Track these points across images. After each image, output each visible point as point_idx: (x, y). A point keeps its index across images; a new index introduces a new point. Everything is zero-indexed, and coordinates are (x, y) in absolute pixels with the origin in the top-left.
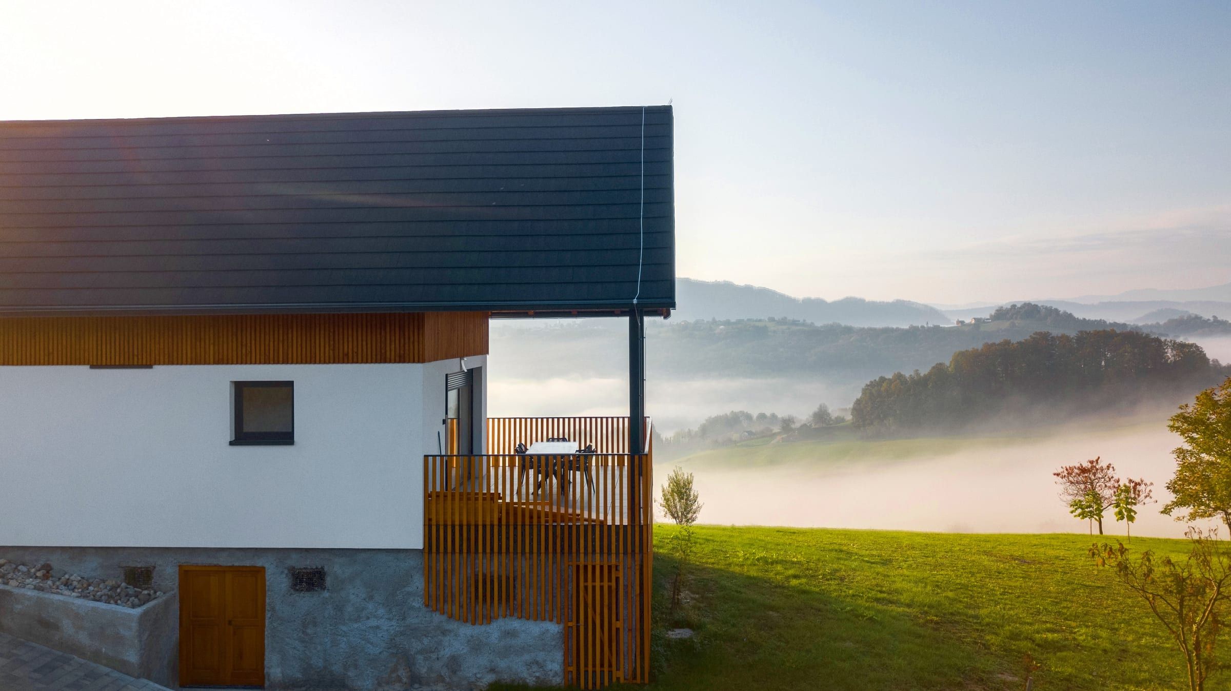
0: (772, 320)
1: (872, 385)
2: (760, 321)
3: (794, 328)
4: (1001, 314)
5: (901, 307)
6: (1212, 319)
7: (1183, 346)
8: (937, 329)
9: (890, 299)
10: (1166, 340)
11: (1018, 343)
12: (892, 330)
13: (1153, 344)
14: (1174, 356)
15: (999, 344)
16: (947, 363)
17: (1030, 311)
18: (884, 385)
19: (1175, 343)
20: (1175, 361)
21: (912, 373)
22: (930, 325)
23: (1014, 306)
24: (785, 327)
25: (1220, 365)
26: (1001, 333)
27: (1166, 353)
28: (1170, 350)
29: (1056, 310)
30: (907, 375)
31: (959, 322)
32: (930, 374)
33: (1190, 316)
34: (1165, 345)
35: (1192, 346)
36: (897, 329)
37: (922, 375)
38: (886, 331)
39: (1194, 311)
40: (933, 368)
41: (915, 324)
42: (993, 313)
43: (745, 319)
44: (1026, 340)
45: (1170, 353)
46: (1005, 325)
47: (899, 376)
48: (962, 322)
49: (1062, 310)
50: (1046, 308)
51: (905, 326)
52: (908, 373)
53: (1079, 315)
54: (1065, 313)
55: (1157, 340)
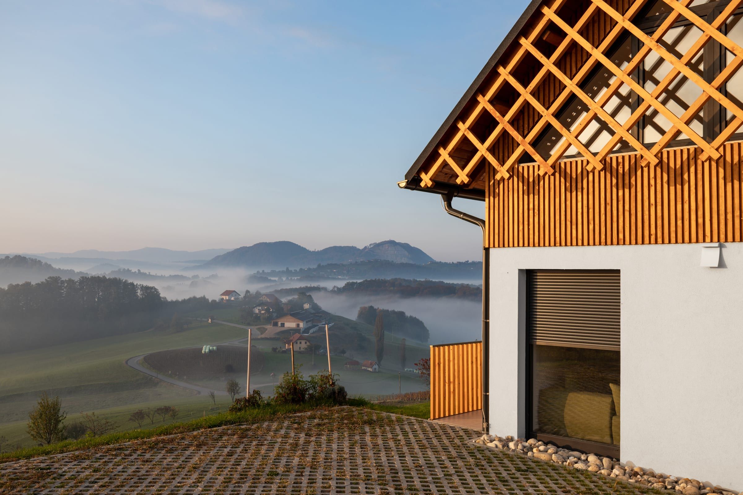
7: (147, 288)
10: (137, 284)
11: (36, 284)
13: (129, 287)
14: (142, 294)
15: (22, 285)
19: (143, 286)
20: (143, 298)
25: (167, 300)
27: (137, 293)
28: (139, 291)
29: (40, 261)
34: (137, 287)
35: (152, 288)
44: (42, 282)
45: (139, 293)
50: (31, 259)
54: (46, 264)
55: (132, 284)
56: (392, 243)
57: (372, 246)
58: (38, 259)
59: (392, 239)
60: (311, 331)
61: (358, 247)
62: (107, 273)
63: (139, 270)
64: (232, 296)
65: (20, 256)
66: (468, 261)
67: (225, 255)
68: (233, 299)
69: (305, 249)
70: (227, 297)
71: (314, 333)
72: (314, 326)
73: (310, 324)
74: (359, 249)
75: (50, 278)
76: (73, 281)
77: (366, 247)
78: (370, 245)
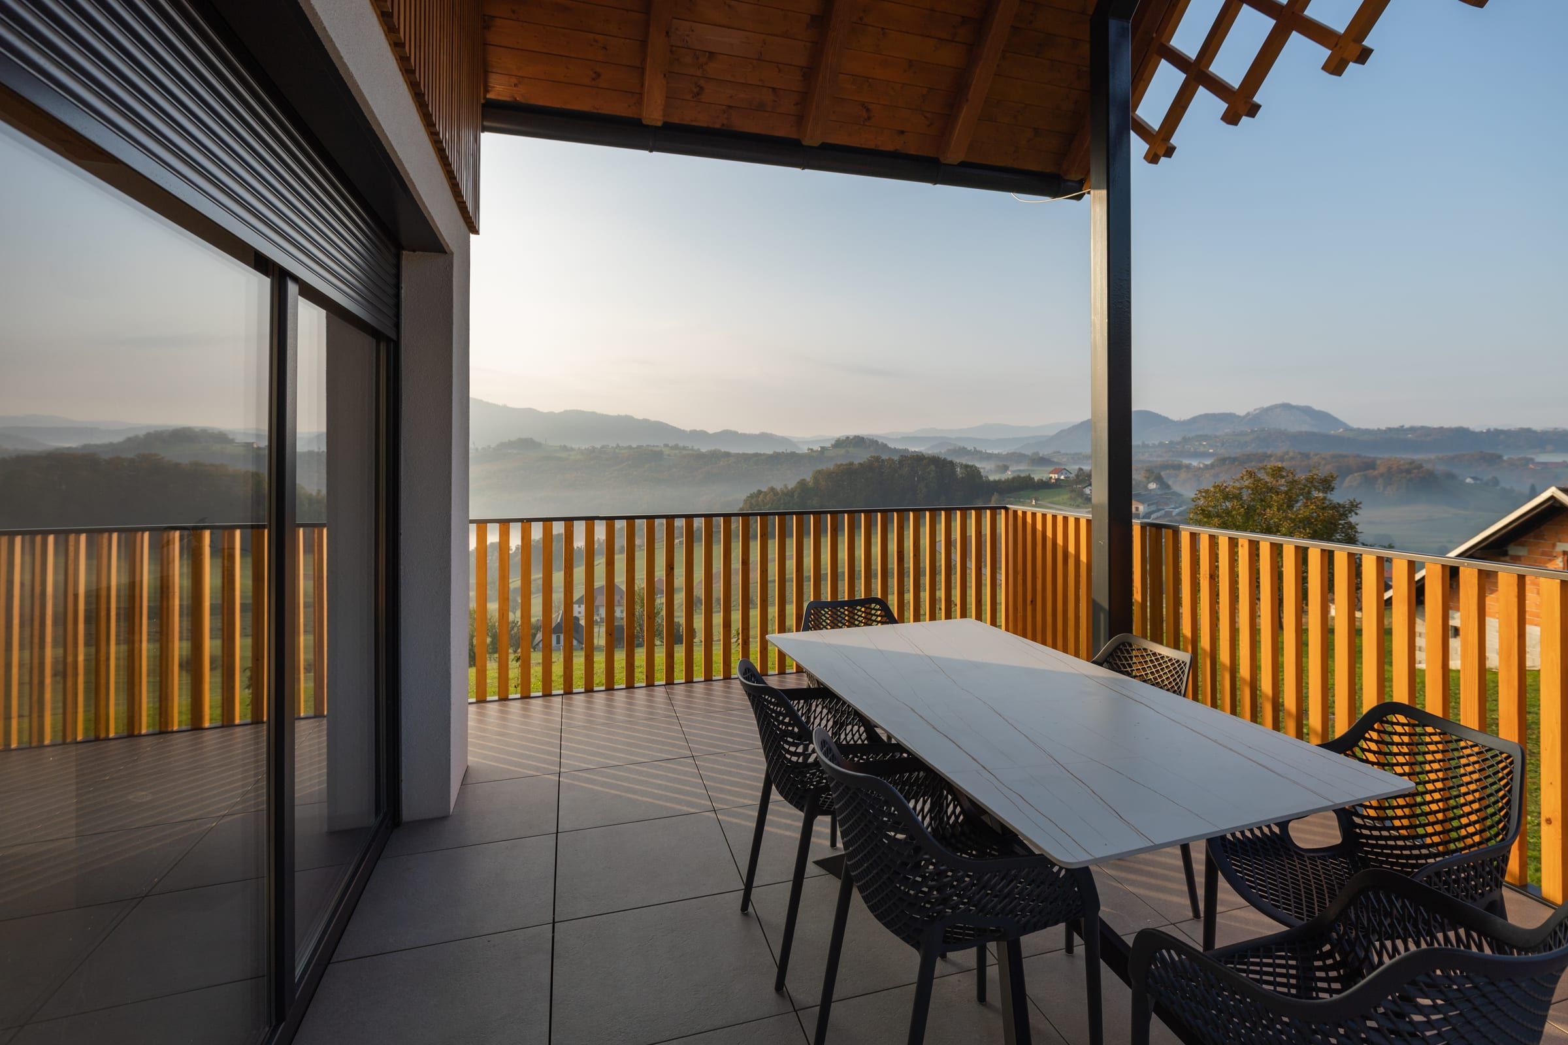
0: (666, 445)
1: (752, 496)
2: (657, 446)
3: (684, 452)
4: (840, 443)
5: (765, 437)
6: (973, 450)
7: (967, 466)
8: (793, 454)
9: (757, 432)
11: (858, 465)
12: (760, 455)
14: (962, 473)
15: (845, 465)
16: (808, 479)
17: (859, 442)
18: (761, 496)
20: (962, 477)
21: (782, 487)
22: (788, 451)
23: (848, 438)
24: (677, 451)
25: (989, 480)
26: (842, 458)
27: (956, 471)
28: (959, 469)
29: (876, 441)
30: (779, 489)
31: (809, 449)
32: (796, 487)
33: (960, 448)
36: (764, 454)
37: (790, 488)
38: (756, 455)
39: (961, 444)
40: (798, 483)
41: (778, 451)
42: (833, 442)
43: (644, 445)
44: (863, 463)
45: (959, 472)
46: (842, 451)
47: (772, 489)
48: (812, 449)
49: (880, 441)
50: (870, 440)
51: (770, 452)
52: (779, 486)
53: (891, 445)
54: (882, 443)
55: (951, 462)
56: (1286, 407)
57: (1257, 412)
58: (875, 439)
59: (1286, 401)
60: (1153, 516)
61: (1237, 414)
62: (943, 451)
63: (975, 448)
64: (1062, 474)
65: (858, 436)
66: (1403, 426)
67: (1069, 429)
68: (1062, 477)
69: (1167, 418)
70: (1056, 476)
71: (1157, 518)
72: (1159, 510)
73: (1153, 508)
74: (1239, 417)
75: (871, 457)
76: (893, 460)
77: (1248, 414)
78: (1255, 410)
